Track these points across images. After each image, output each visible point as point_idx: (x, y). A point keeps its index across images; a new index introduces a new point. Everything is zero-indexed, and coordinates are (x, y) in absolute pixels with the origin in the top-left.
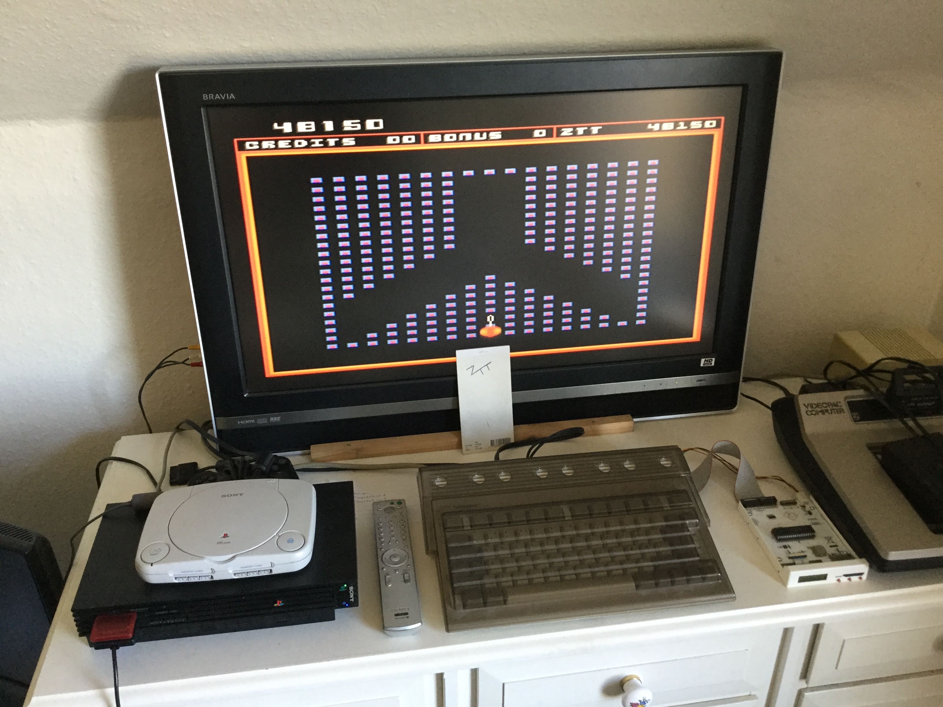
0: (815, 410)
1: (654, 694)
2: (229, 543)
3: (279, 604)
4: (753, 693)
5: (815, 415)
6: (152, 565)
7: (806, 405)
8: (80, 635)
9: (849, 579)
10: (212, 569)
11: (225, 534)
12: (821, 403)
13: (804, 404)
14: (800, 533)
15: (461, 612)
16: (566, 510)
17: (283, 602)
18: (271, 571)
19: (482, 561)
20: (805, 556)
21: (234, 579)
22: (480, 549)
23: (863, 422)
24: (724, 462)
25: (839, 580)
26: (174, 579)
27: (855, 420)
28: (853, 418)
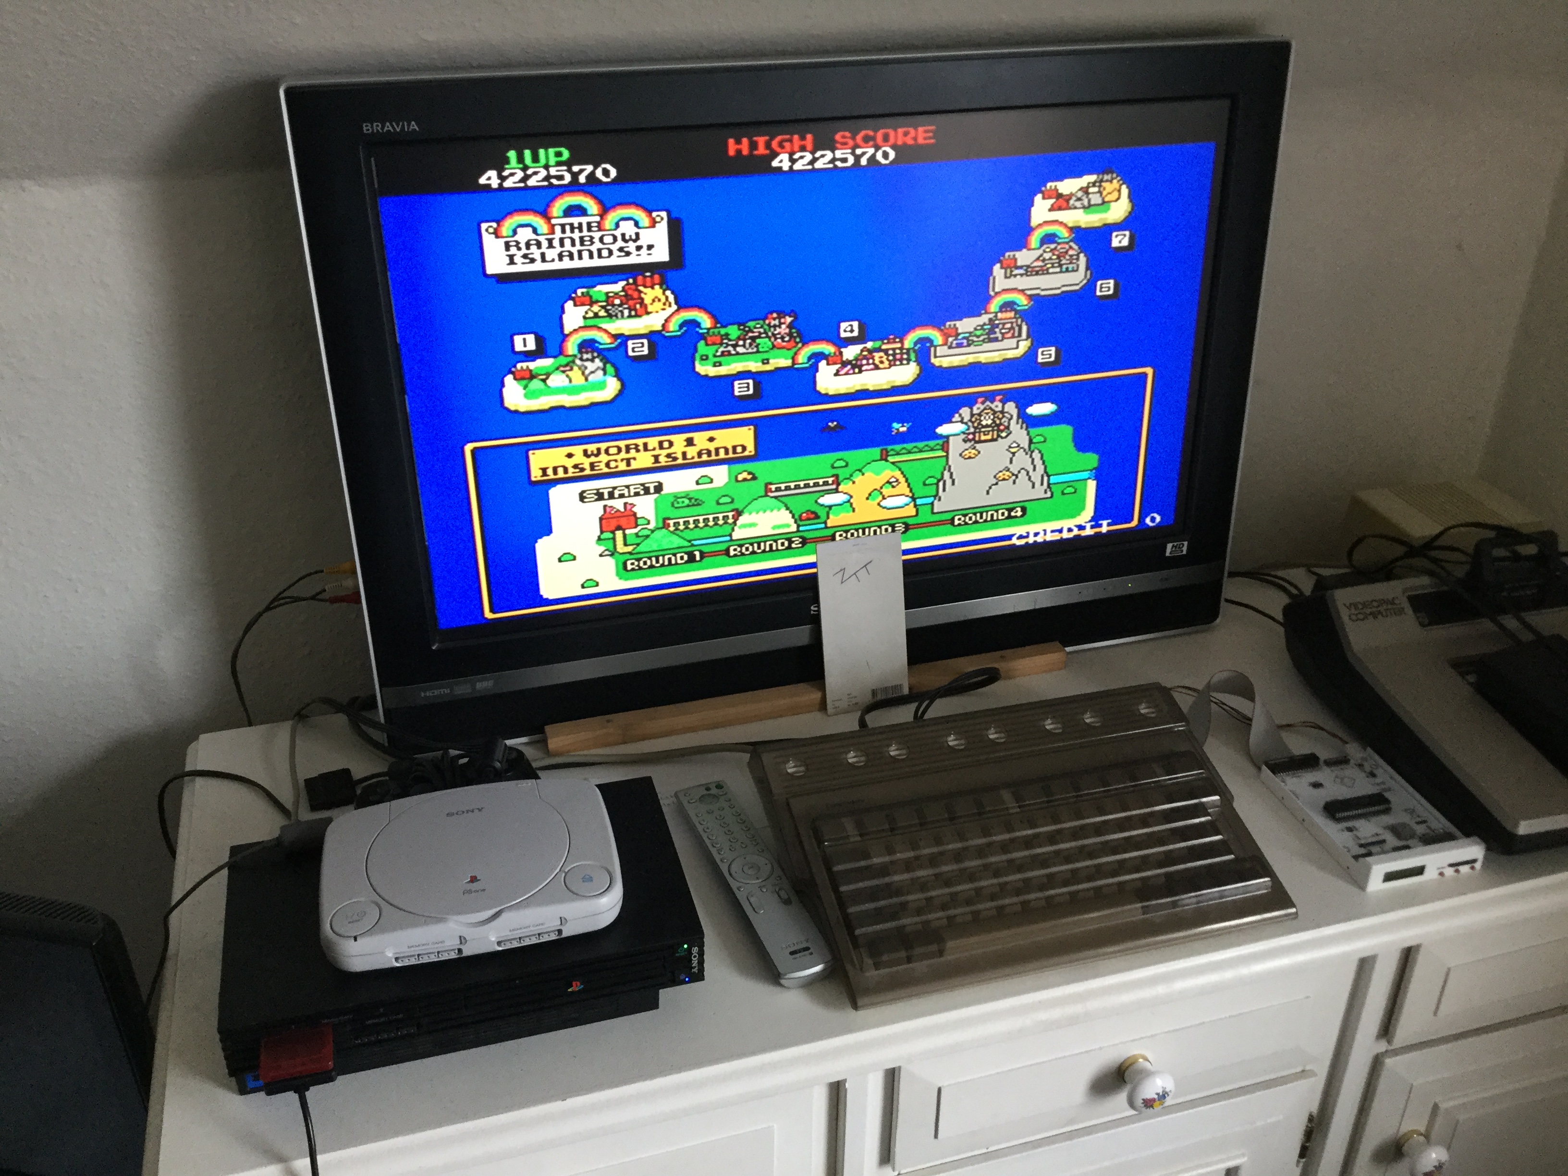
0: (1362, 611)
1: (1177, 1083)
2: (484, 890)
3: (576, 987)
4: (1308, 1068)
5: (1362, 620)
6: (355, 939)
7: (1348, 604)
8: (232, 1073)
9: (1457, 871)
10: (460, 937)
11: (471, 877)
12: (1370, 600)
13: (1345, 605)
14: (1365, 806)
15: (872, 974)
16: (1006, 795)
17: (581, 984)
18: (560, 932)
19: (890, 891)
20: (1384, 841)
21: (498, 951)
22: (884, 870)
23: (1433, 627)
24: (1224, 707)
25: (1441, 874)
26: (394, 960)
27: (1422, 625)
28: (1419, 622)
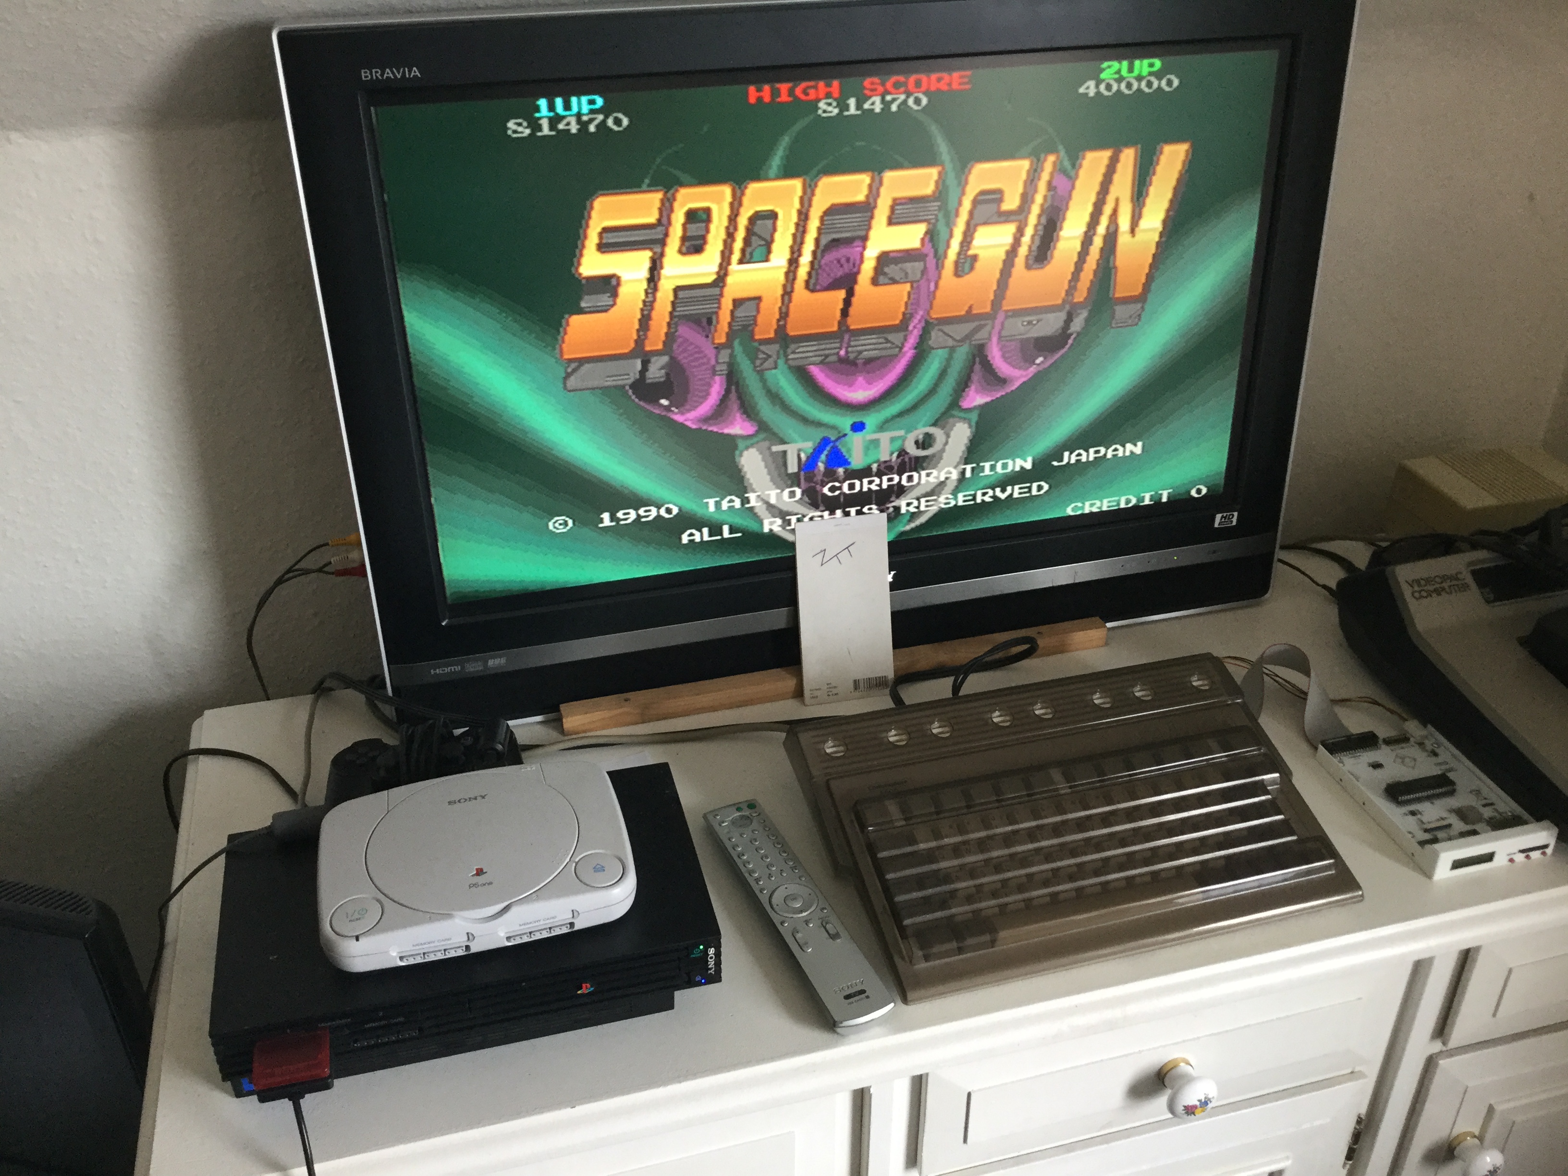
0: (1425, 588)
2: (490, 884)
3: (586, 989)
4: (1357, 1069)
5: (1426, 597)
6: (357, 939)
7: (1410, 581)
8: (225, 1078)
9: (1528, 857)
10: (466, 933)
11: (477, 870)
12: (1433, 576)
13: (1407, 582)
14: (1429, 788)
16: (1056, 775)
17: (592, 986)
18: (572, 925)
19: (939, 878)
20: (1450, 826)
22: (932, 857)
23: (1498, 603)
25: (1512, 861)
26: (398, 959)
27: (1488, 602)
28: (1485, 599)
